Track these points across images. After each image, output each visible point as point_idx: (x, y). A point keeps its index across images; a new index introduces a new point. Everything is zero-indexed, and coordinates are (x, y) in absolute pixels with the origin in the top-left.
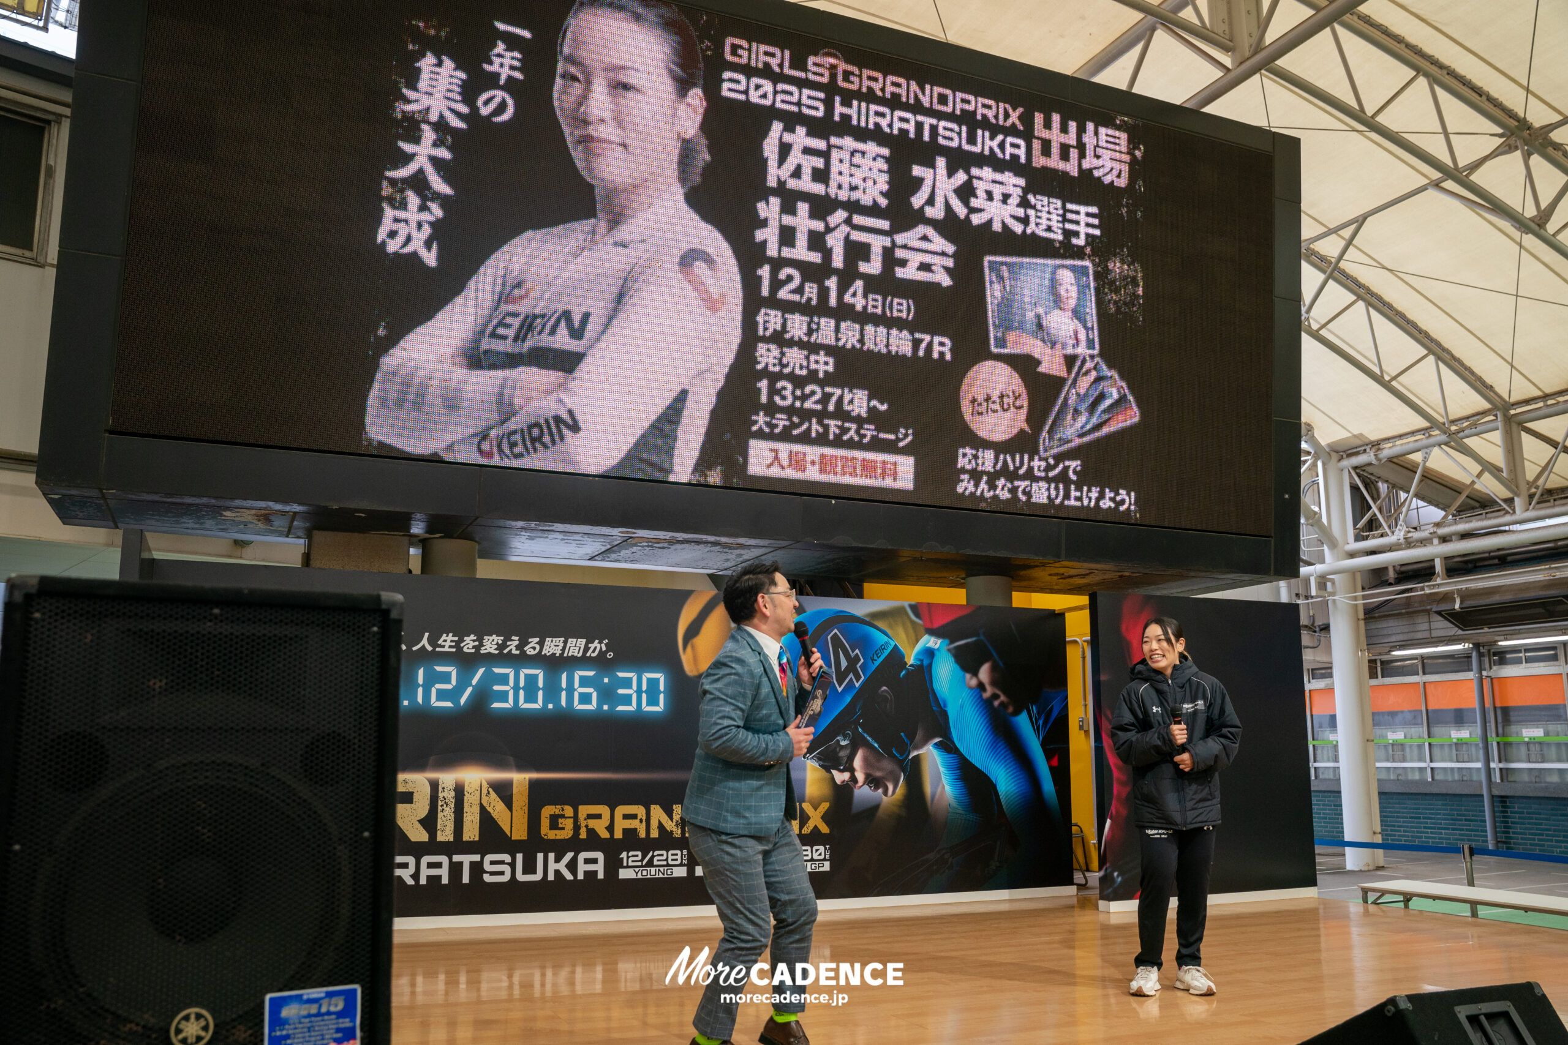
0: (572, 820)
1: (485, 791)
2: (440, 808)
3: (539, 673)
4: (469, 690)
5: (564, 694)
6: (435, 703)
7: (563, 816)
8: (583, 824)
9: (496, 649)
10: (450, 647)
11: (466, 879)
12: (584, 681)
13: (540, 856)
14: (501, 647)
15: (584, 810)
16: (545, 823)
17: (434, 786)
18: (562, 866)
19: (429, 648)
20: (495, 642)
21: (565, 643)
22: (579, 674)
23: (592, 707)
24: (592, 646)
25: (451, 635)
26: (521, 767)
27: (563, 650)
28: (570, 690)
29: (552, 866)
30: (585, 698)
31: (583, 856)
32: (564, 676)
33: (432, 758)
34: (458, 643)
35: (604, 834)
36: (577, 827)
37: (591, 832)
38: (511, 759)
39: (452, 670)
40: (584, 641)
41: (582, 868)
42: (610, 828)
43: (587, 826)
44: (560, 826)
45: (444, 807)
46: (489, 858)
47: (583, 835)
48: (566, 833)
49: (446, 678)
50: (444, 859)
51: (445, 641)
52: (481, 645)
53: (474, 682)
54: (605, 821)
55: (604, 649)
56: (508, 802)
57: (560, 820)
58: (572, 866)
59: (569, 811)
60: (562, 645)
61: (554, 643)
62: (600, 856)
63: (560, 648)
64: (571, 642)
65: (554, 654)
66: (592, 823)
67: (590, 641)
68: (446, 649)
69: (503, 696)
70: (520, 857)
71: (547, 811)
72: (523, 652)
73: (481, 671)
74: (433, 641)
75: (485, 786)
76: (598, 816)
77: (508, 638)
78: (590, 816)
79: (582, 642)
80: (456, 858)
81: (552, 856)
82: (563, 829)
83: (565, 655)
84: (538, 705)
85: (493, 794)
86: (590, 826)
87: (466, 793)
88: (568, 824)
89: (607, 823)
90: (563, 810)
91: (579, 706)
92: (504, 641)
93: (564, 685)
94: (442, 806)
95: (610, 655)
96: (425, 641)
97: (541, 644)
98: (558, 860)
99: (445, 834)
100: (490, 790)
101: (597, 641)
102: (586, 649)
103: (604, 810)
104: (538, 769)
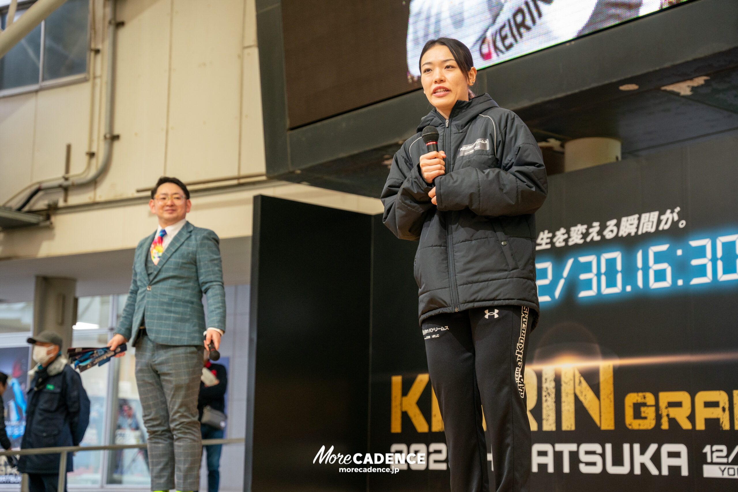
0: (653, 409)
1: (577, 381)
2: (544, 399)
3: (617, 255)
4: (562, 282)
5: (640, 274)
7: (644, 405)
8: (664, 412)
9: (582, 238)
10: (547, 244)
11: (566, 468)
12: (659, 258)
13: (626, 447)
14: (585, 235)
15: (665, 397)
16: (629, 412)
17: (539, 376)
18: (647, 459)
20: (580, 232)
21: (639, 219)
22: (653, 249)
23: (666, 284)
24: (664, 218)
25: (546, 232)
26: (606, 354)
27: (638, 228)
28: (646, 268)
29: (638, 459)
30: (660, 276)
31: (666, 448)
32: (640, 255)
33: (537, 351)
34: (552, 238)
35: (686, 425)
36: (658, 417)
37: (673, 421)
38: (597, 347)
39: (548, 266)
40: (656, 214)
41: (666, 462)
42: (692, 418)
43: (668, 415)
44: (643, 415)
45: (548, 397)
46: (585, 447)
47: (665, 425)
48: (649, 424)
49: (544, 274)
50: (548, 447)
51: (542, 239)
52: (569, 237)
53: (565, 273)
54: (686, 410)
55: (676, 218)
56: (596, 389)
57: (643, 409)
58: (656, 459)
59: (650, 398)
60: (636, 222)
61: (629, 222)
62: (682, 449)
63: (635, 225)
64: (645, 217)
65: (629, 234)
66: (674, 412)
67: (662, 213)
68: (544, 247)
69: (588, 285)
70: (609, 447)
71: (631, 399)
72: (603, 237)
73: (570, 262)
75: (578, 375)
76: (679, 404)
77: (590, 226)
78: (671, 405)
79: (655, 215)
80: (559, 447)
81: (637, 447)
82: (645, 418)
83: (640, 233)
84: (617, 290)
85: (584, 383)
86: (672, 416)
87: (563, 383)
88: (649, 412)
89: (688, 412)
90: (645, 398)
91: (654, 285)
92: (587, 229)
93: (640, 264)
94: (546, 396)
95: (682, 224)
97: (618, 225)
98: (643, 451)
99: (549, 425)
100: (582, 379)
101: (669, 211)
102: (659, 221)
103: (683, 397)
104: (621, 354)
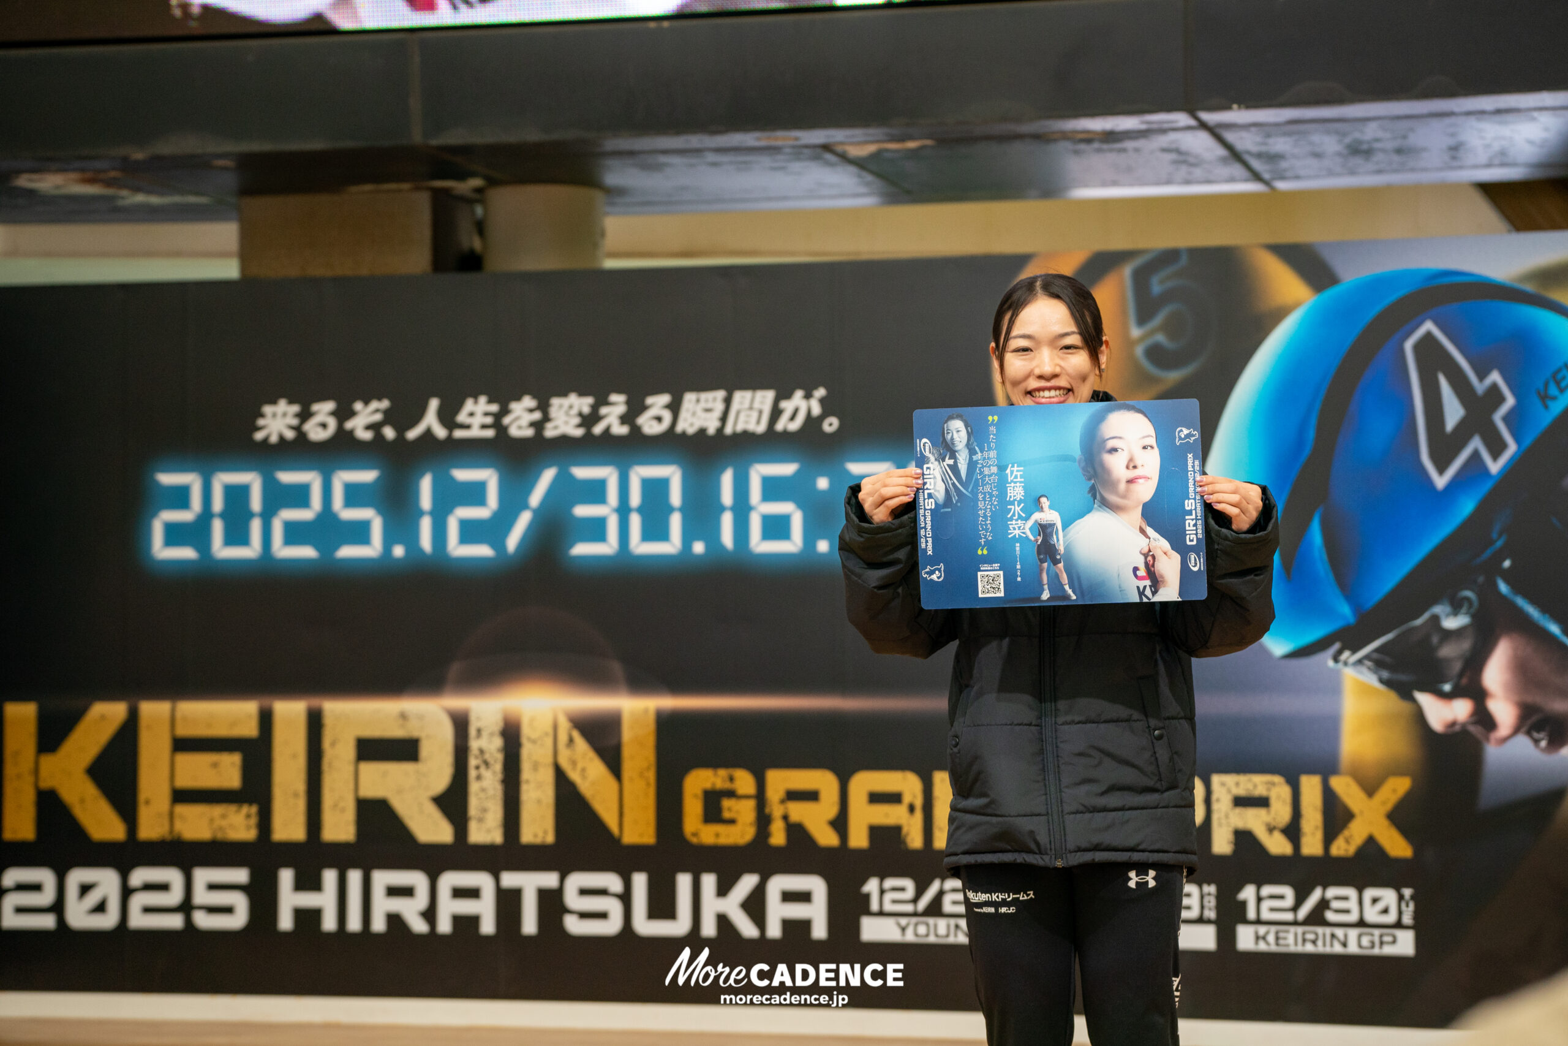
0: (751, 803)
1: (563, 738)
2: (472, 773)
3: (672, 474)
4: (524, 520)
5: (727, 519)
6: (458, 549)
7: (731, 794)
8: (776, 810)
9: (579, 426)
10: (484, 427)
11: (529, 925)
12: (773, 489)
13: (684, 881)
14: (589, 420)
15: (779, 781)
16: (693, 807)
17: (461, 724)
18: (732, 905)
19: (441, 432)
20: (575, 411)
21: (728, 401)
22: (760, 471)
23: (791, 546)
24: (787, 406)
25: (483, 399)
26: (640, 684)
27: (723, 419)
28: (742, 508)
29: (712, 905)
30: (776, 527)
31: (778, 884)
32: (727, 479)
34: (498, 416)
35: (827, 838)
36: (763, 820)
37: (797, 832)
38: (616, 667)
39: (488, 477)
40: (769, 395)
41: (777, 912)
42: (840, 824)
43: (785, 818)
44: (727, 815)
45: (483, 770)
46: (577, 880)
47: (778, 837)
48: (739, 834)
49: (475, 494)
50: (482, 880)
51: (471, 414)
52: (546, 419)
53: (536, 498)
54: (828, 807)
55: (816, 410)
56: (612, 758)
57: (726, 803)
58: (755, 906)
59: (744, 781)
60: (719, 407)
61: (703, 405)
62: (816, 885)
63: (717, 414)
64: (741, 398)
65: (702, 431)
66: (799, 812)
67: (784, 394)
68: (475, 432)
69: (596, 528)
70: (640, 881)
71: (700, 780)
72: (636, 430)
73: (548, 476)
74: (447, 418)
75: (564, 725)
76: (812, 796)
77: (602, 401)
78: (793, 796)
79: (765, 398)
80: (510, 879)
81: (709, 881)
82: (732, 822)
83: (728, 430)
84: (671, 546)
85: (581, 744)
86: (795, 817)
87: (524, 740)
88: (743, 812)
89: (833, 812)
90: (731, 779)
91: (760, 545)
92: (595, 408)
93: (727, 497)
94: (477, 768)
95: (831, 425)
96: (430, 420)
97: (675, 407)
98: (723, 890)
100: (576, 735)
101: (799, 394)
102: (776, 413)
103: (823, 781)
104: (676, 687)
